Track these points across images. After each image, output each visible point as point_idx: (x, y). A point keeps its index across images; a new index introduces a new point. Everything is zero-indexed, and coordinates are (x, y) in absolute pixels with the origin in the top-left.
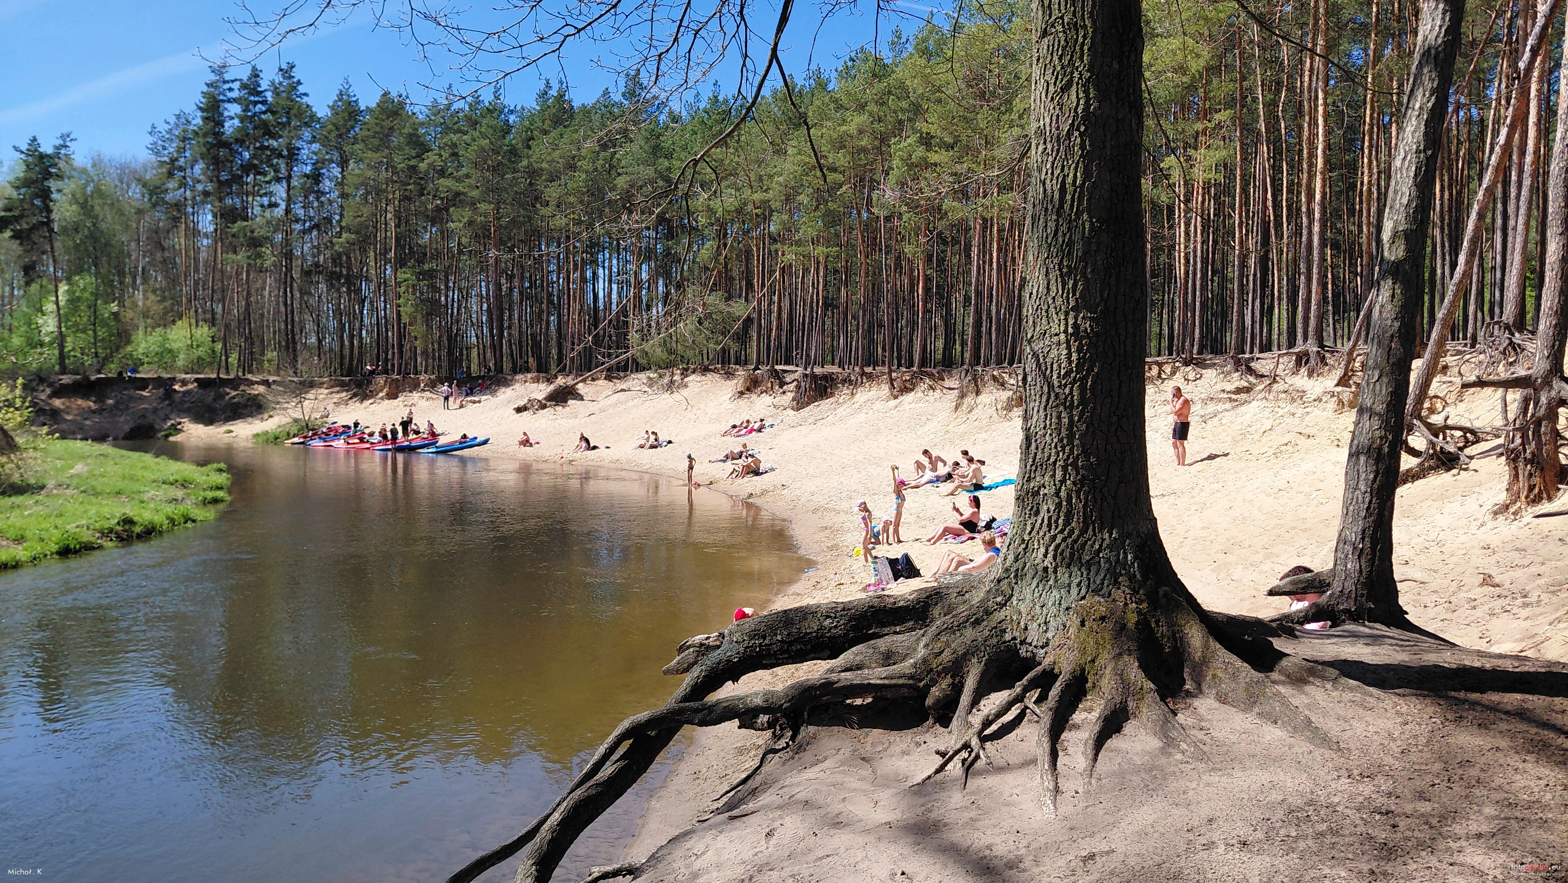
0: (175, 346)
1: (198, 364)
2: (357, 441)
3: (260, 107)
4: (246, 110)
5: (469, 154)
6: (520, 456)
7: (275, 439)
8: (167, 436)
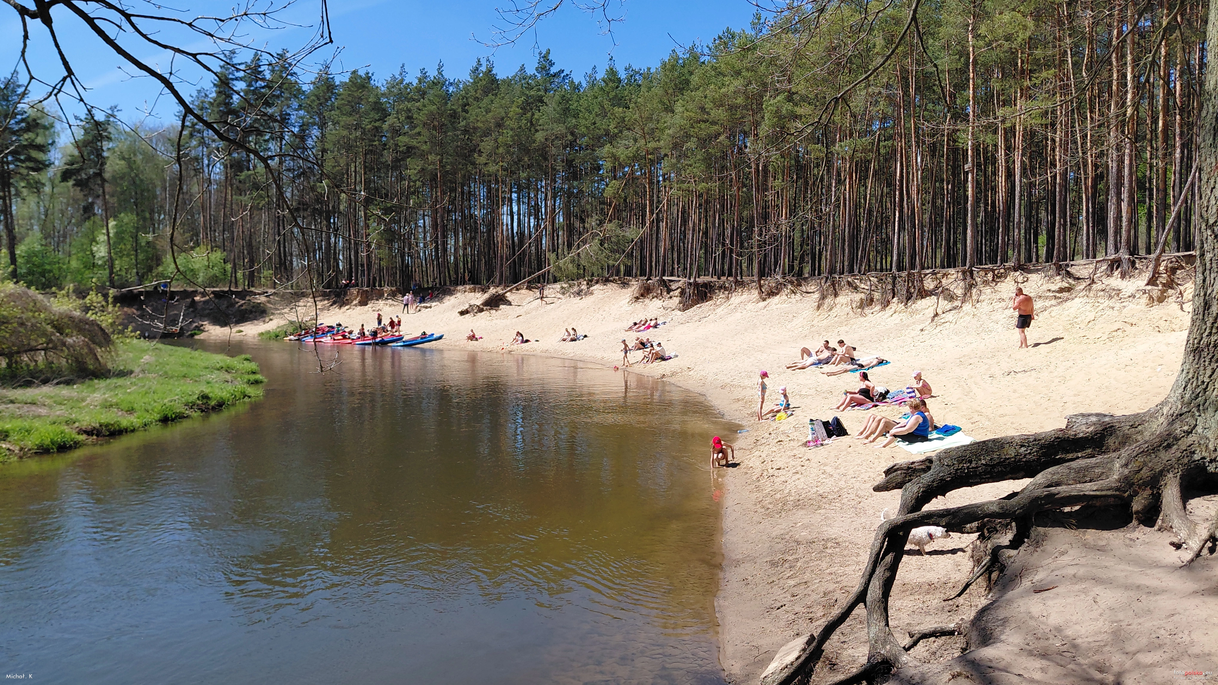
0: (196, 266)
1: (214, 280)
2: (340, 337)
3: (260, 83)
4: (249, 85)
5: (421, 117)
6: (470, 348)
7: (277, 336)
8: (192, 335)
